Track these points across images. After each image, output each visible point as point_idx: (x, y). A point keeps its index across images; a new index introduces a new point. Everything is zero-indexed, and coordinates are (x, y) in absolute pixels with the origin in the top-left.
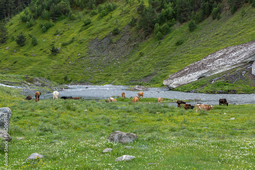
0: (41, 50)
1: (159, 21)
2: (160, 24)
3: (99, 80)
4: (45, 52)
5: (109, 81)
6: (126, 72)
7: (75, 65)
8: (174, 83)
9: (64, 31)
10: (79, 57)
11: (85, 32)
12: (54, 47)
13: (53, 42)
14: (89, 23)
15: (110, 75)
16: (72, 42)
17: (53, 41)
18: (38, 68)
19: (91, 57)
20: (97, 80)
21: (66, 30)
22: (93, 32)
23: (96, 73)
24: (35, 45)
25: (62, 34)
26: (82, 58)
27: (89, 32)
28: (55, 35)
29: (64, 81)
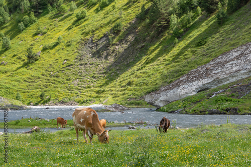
0: (14, 56)
1: (177, 12)
2: (179, 15)
3: (88, 98)
4: (19, 58)
5: (101, 99)
6: (125, 86)
7: (57, 77)
8: (160, 99)
9: (48, 29)
10: (65, 65)
11: (76, 29)
12: (31, 52)
13: (32, 45)
14: (84, 17)
15: (104, 91)
16: (57, 44)
17: (32, 43)
18: (7, 81)
19: (81, 65)
20: (85, 98)
21: (51, 27)
22: (87, 30)
23: (85, 88)
24: (6, 49)
25: (45, 33)
26: (69, 66)
27: (83, 30)
28: (36, 34)
29: (40, 99)
